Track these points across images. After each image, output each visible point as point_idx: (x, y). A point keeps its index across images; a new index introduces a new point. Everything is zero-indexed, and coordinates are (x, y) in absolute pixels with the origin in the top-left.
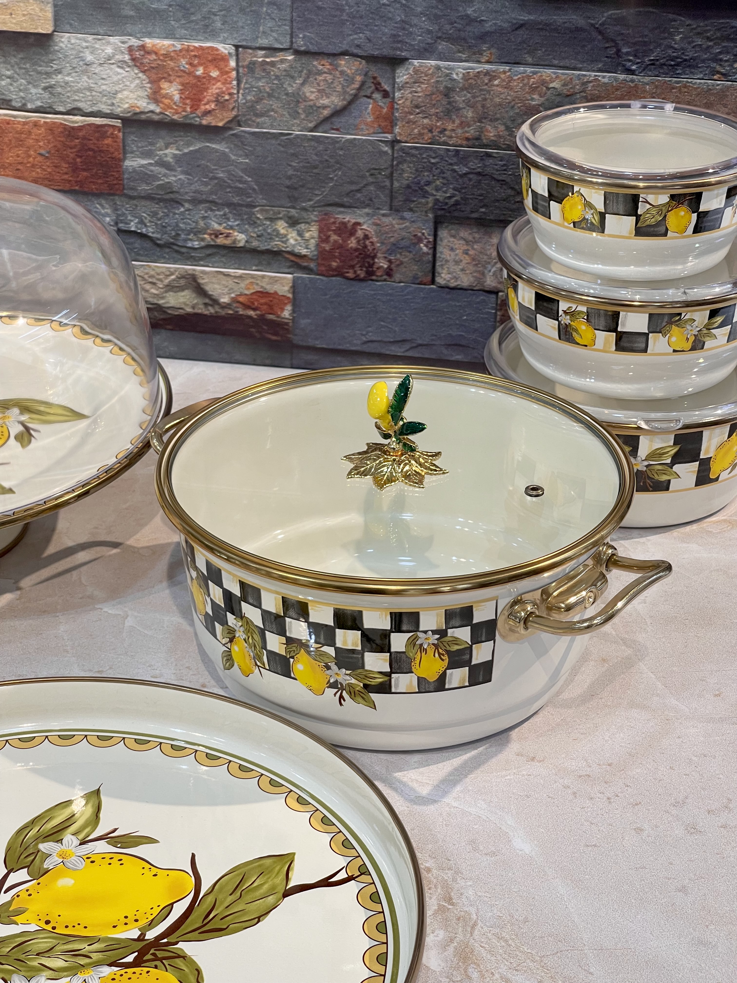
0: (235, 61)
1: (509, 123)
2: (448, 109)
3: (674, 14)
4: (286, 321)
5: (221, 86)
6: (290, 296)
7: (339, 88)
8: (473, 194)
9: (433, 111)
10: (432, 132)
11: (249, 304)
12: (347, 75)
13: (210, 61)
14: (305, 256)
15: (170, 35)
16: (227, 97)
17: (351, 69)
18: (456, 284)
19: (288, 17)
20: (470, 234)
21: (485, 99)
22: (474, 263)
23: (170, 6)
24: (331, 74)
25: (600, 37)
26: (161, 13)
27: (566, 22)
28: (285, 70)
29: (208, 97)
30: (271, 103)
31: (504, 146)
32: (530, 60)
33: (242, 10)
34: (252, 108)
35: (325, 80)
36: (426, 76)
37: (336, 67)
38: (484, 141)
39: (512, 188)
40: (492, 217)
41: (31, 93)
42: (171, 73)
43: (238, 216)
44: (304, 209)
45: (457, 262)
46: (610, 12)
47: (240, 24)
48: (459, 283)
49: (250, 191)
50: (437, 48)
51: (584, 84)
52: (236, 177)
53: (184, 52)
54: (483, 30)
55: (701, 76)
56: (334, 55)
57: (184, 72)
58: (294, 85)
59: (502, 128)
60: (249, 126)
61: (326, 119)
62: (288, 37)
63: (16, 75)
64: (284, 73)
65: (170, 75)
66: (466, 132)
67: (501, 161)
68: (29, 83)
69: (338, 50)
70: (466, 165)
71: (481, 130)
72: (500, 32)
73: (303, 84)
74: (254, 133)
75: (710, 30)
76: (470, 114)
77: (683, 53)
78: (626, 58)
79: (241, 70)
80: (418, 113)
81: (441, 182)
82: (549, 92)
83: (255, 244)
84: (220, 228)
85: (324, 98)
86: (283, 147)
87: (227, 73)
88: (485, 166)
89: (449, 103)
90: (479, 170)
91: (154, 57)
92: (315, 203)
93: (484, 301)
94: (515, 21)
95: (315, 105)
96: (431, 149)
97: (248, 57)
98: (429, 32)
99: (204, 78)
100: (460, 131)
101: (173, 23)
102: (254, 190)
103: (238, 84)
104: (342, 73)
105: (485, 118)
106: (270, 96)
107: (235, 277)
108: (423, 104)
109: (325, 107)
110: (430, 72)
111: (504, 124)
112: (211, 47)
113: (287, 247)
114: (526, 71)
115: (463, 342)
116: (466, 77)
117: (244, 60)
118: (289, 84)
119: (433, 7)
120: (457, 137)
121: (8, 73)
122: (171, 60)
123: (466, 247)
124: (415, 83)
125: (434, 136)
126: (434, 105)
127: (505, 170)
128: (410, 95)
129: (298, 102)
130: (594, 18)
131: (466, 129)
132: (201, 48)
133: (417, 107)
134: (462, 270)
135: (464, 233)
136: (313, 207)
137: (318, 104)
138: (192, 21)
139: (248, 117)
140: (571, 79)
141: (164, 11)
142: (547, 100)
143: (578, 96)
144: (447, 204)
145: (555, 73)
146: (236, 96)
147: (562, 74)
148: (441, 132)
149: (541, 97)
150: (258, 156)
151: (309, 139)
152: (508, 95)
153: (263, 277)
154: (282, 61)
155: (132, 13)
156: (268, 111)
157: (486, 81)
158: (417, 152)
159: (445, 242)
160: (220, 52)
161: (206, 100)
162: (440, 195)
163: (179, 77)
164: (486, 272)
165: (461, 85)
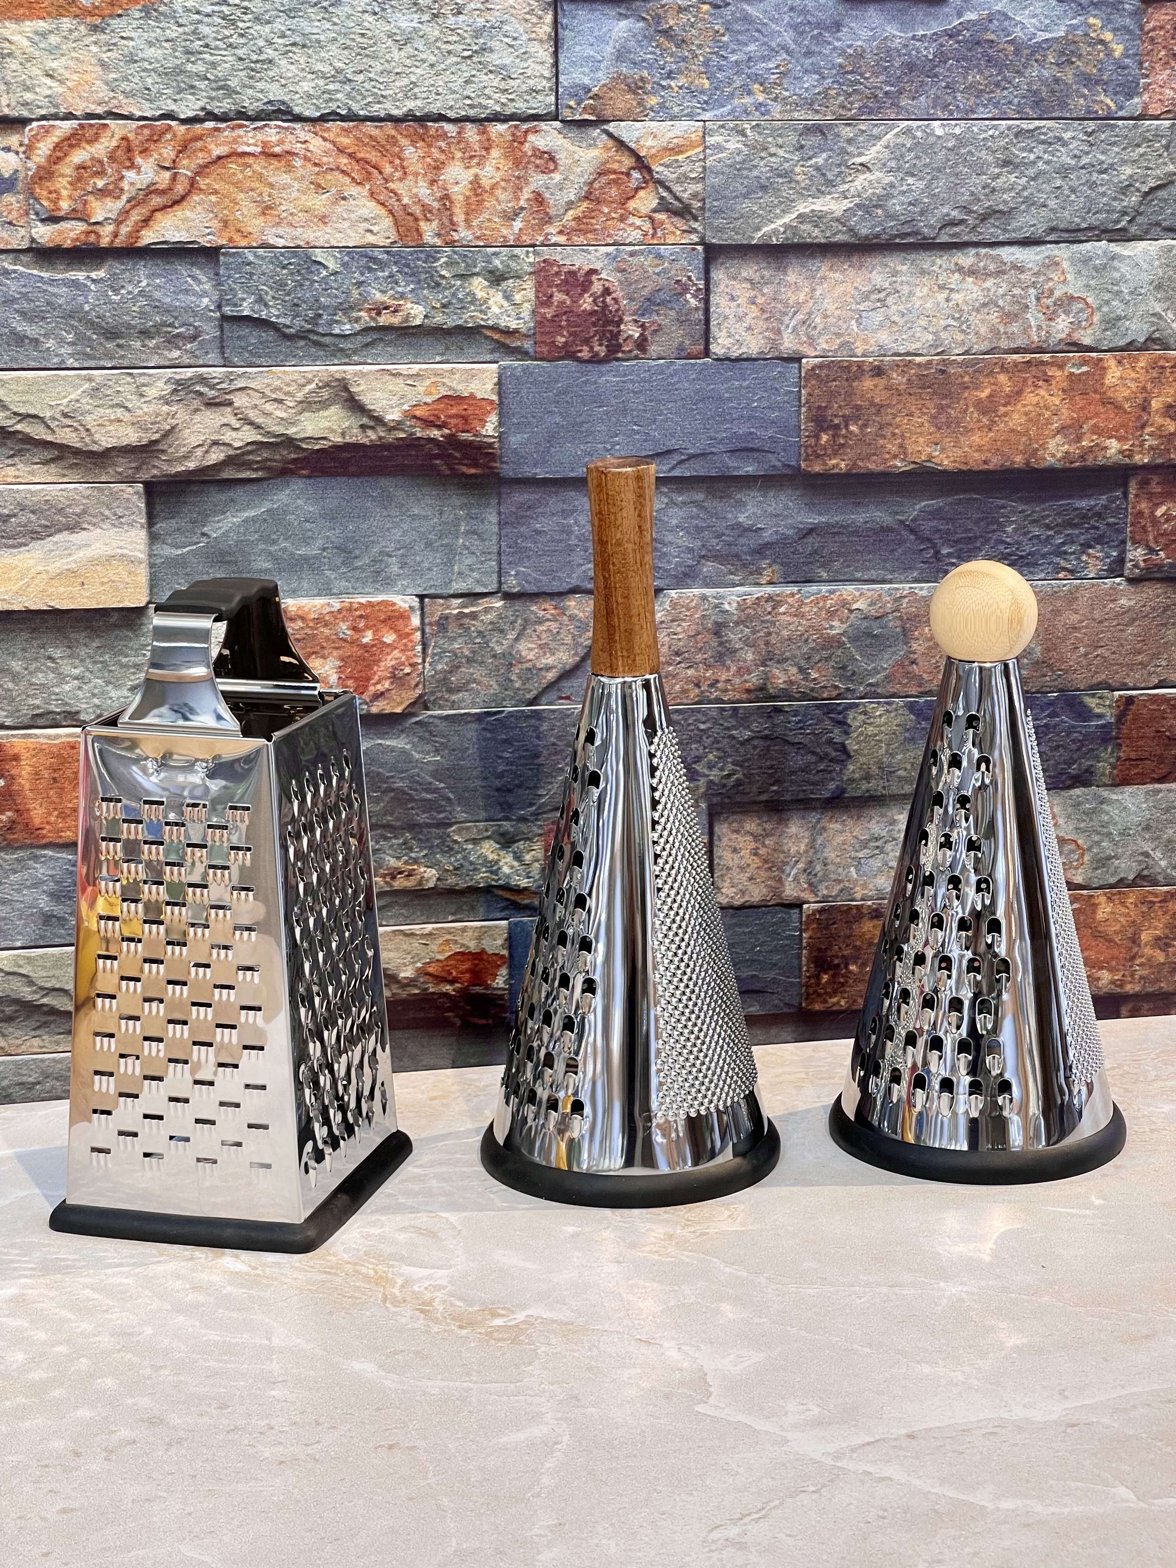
0: (418, 617)
1: (803, 663)
2: (719, 652)
3: (1001, 498)
4: (500, 992)
5: (398, 655)
6: (505, 952)
7: (568, 640)
8: (761, 768)
9: (699, 657)
10: (699, 687)
11: (444, 974)
12: (579, 620)
13: (383, 622)
14: (525, 889)
15: (326, 591)
16: (408, 670)
17: (584, 611)
18: (742, 900)
19: (495, 549)
20: (759, 825)
21: (769, 634)
22: (766, 866)
23: (324, 549)
24: (556, 621)
25: (912, 537)
26: (312, 561)
27: (866, 522)
28: (491, 623)
29: (380, 673)
30: (471, 670)
31: (797, 696)
32: (824, 575)
33: (429, 545)
34: (443, 681)
35: (549, 630)
36: (688, 610)
37: (563, 611)
38: (771, 691)
39: (813, 753)
40: (788, 797)
41: (111, 698)
42: (324, 644)
43: (425, 843)
44: (523, 819)
45: (742, 869)
46: (923, 504)
47: (426, 565)
48: (747, 898)
49: (444, 803)
50: (700, 570)
51: (896, 600)
52: (421, 784)
53: (344, 613)
54: (760, 542)
55: (1042, 576)
56: (561, 594)
57: (345, 640)
58: (505, 642)
59: (794, 670)
60: (441, 708)
61: (551, 685)
62: (495, 577)
63: (87, 674)
64: (490, 627)
65: (323, 648)
66: (746, 681)
67: (795, 716)
68: (108, 683)
69: (566, 587)
70: (747, 728)
71: (766, 677)
72: (783, 542)
73: (517, 639)
74: (447, 718)
75: (1049, 516)
76: (750, 656)
77: (1018, 549)
78: (947, 561)
79: (428, 629)
80: (680, 663)
81: (715, 756)
82: (852, 616)
83: (451, 881)
84: (400, 864)
85: (548, 655)
86: (490, 731)
87: (408, 635)
88: (774, 725)
89: (721, 644)
90: (766, 732)
91: (300, 624)
92: (539, 808)
93: (783, 920)
94: (801, 526)
95: (534, 666)
96: (699, 711)
97: (437, 609)
98: (690, 550)
99: (373, 646)
100: (737, 681)
101: (328, 573)
102: (449, 799)
103: (424, 650)
104: (572, 618)
105: (771, 660)
106: (470, 661)
107: (423, 936)
108: (685, 650)
109: (548, 669)
110: (693, 604)
111: (796, 664)
112: (382, 601)
113: (499, 879)
114: (820, 591)
115: (758, 986)
116: (741, 607)
117: (432, 614)
118: (497, 642)
119: (692, 517)
120: (733, 690)
121: (76, 672)
122: (326, 625)
123: (753, 845)
124: (673, 621)
125: (702, 692)
126: (700, 649)
127: (801, 728)
128: (667, 639)
129: (511, 665)
130: (903, 513)
131: (746, 677)
132: (371, 605)
133: (677, 654)
134: (751, 879)
135: (751, 825)
136: (536, 814)
137: (539, 666)
138: (357, 568)
139: (439, 694)
140: (880, 595)
141: (315, 557)
142: (851, 626)
143: (890, 617)
144: (724, 786)
145: (858, 590)
146: (420, 667)
147: (868, 590)
148: (711, 686)
149: (842, 623)
150: (454, 750)
151: (527, 716)
152: (800, 624)
153: (464, 930)
154: (487, 610)
155: (267, 565)
156: (468, 682)
157: (769, 609)
158: (681, 717)
159: (725, 841)
160: (397, 607)
161: (376, 677)
162: (715, 775)
163: (337, 648)
164: (784, 877)
165: (735, 618)
